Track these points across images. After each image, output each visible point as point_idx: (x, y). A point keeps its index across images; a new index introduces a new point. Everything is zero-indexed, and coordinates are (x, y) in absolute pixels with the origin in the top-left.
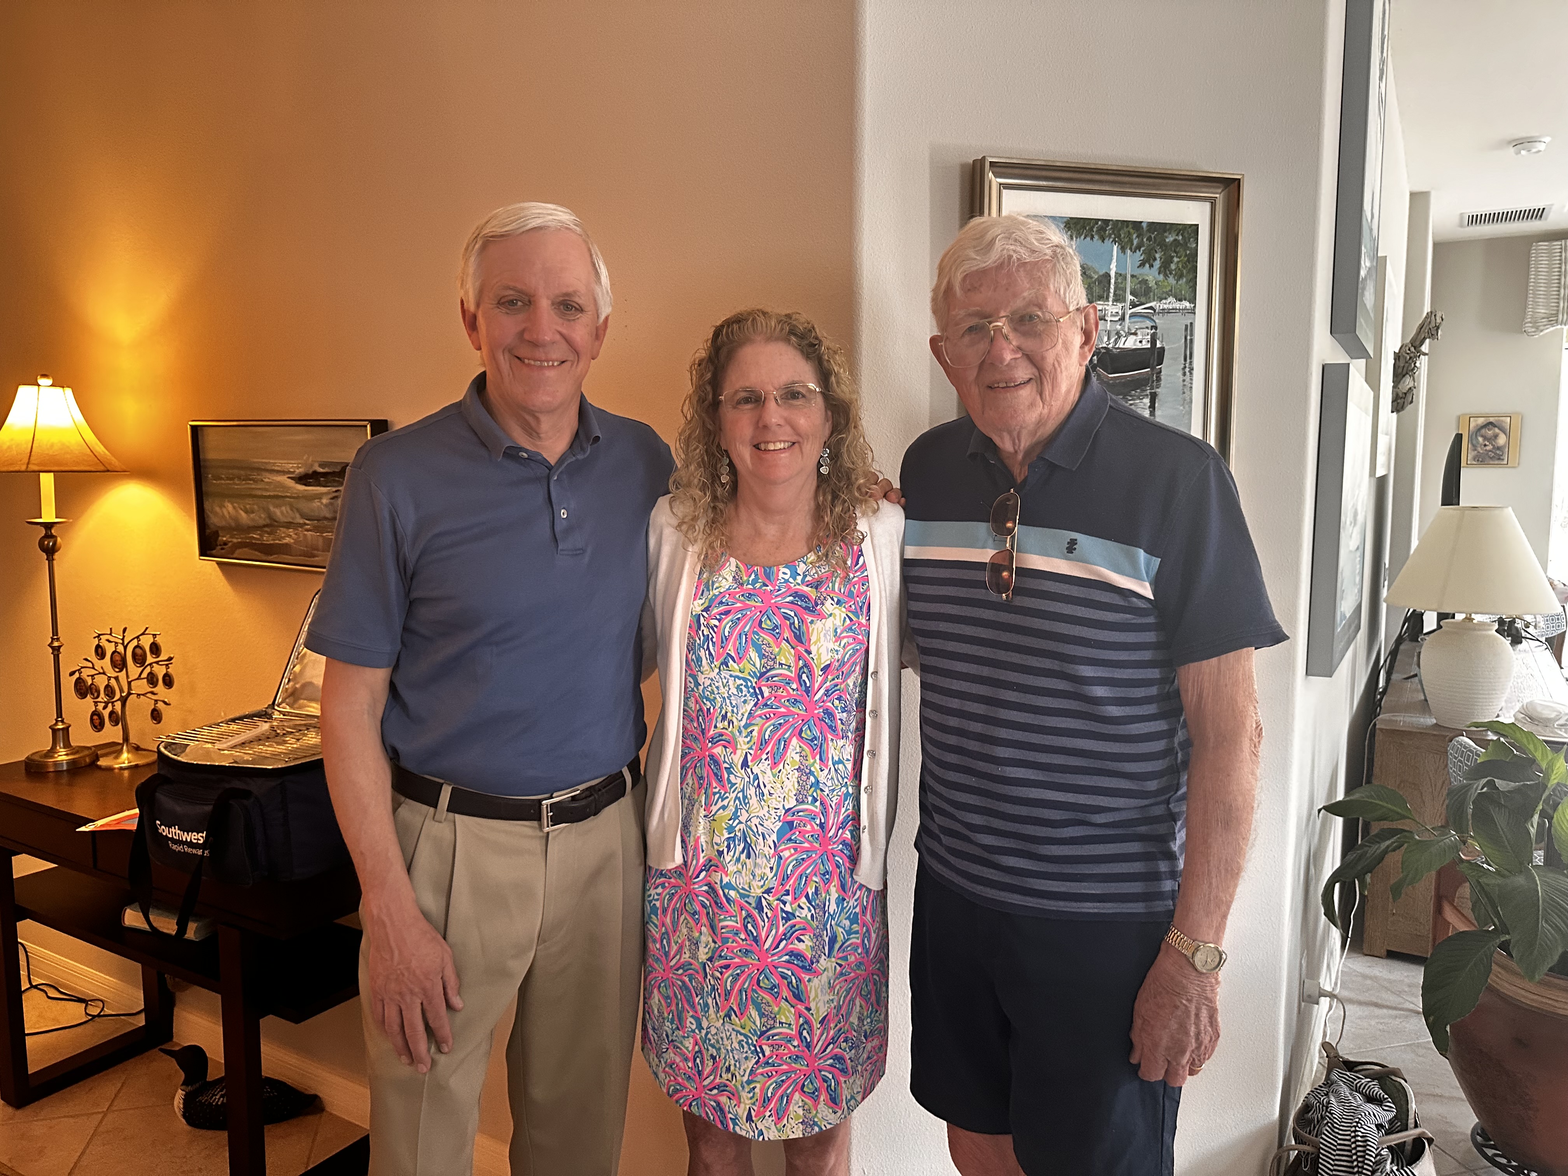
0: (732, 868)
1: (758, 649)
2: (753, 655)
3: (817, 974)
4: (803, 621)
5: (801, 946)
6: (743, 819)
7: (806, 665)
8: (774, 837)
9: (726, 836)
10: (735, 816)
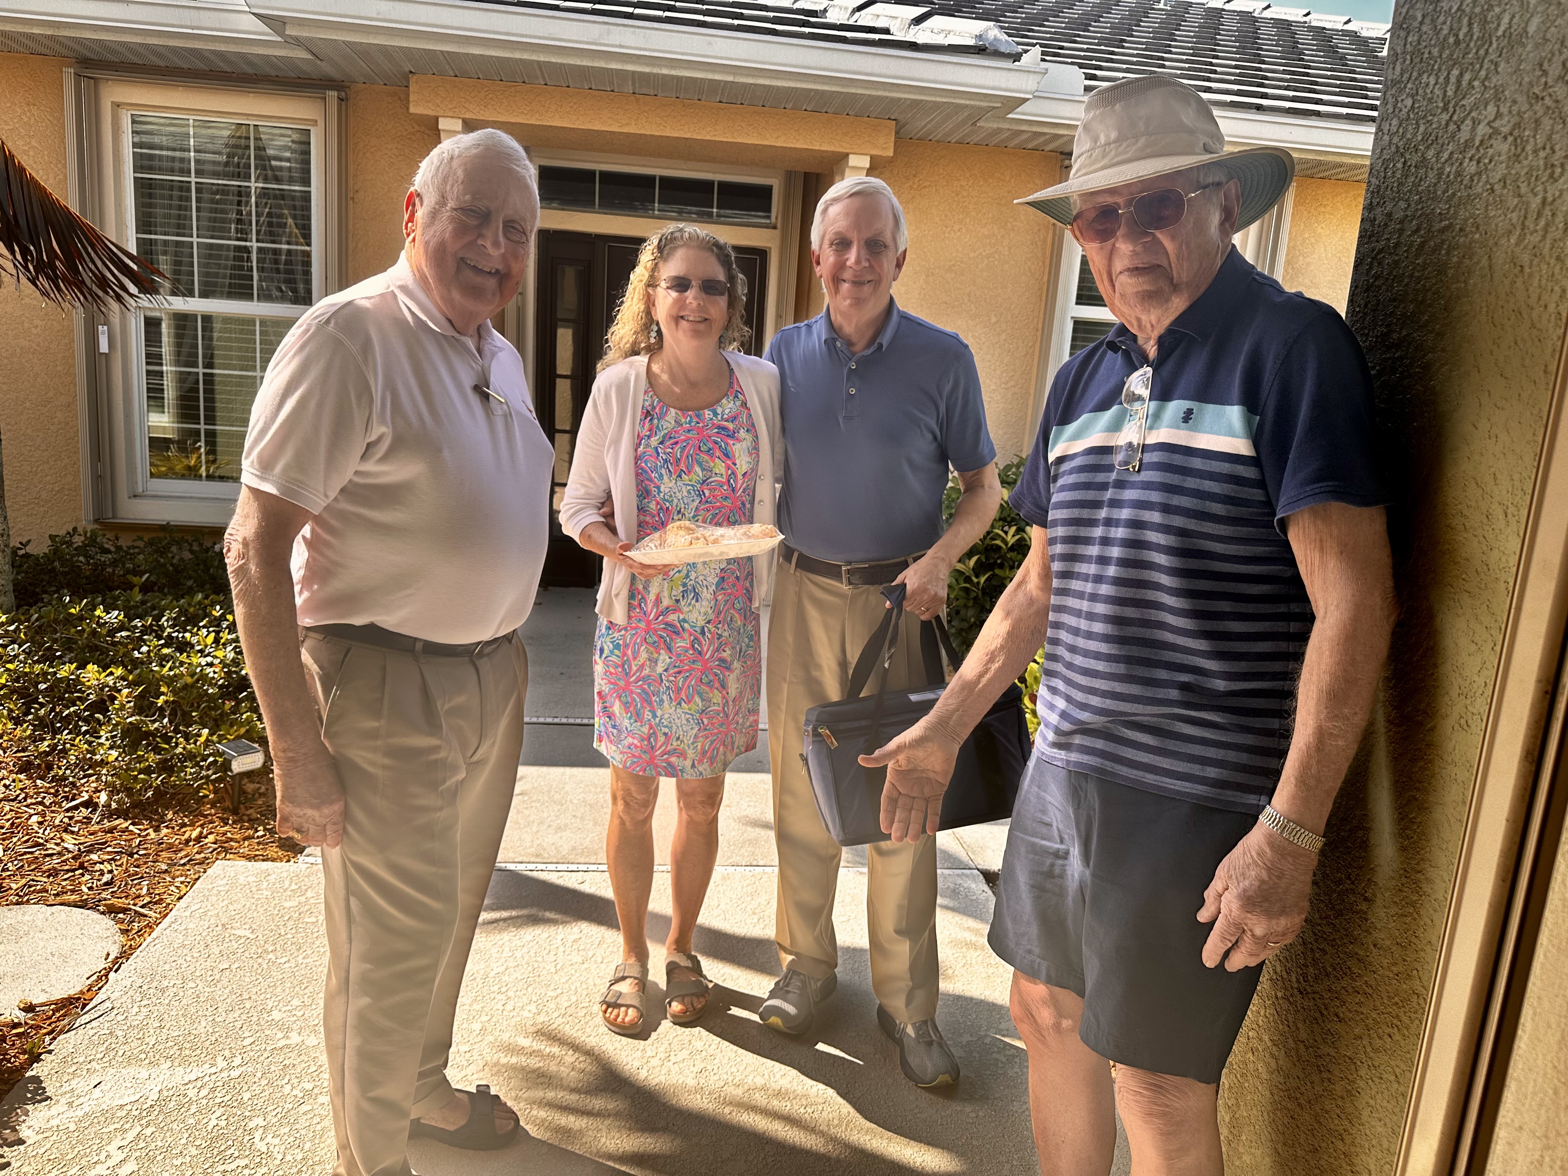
0: (686, 609)
1: (700, 465)
2: (697, 469)
3: (732, 671)
4: (727, 444)
5: (724, 655)
6: (692, 577)
7: (733, 473)
8: (714, 587)
9: (681, 589)
10: (687, 576)
